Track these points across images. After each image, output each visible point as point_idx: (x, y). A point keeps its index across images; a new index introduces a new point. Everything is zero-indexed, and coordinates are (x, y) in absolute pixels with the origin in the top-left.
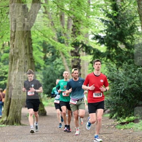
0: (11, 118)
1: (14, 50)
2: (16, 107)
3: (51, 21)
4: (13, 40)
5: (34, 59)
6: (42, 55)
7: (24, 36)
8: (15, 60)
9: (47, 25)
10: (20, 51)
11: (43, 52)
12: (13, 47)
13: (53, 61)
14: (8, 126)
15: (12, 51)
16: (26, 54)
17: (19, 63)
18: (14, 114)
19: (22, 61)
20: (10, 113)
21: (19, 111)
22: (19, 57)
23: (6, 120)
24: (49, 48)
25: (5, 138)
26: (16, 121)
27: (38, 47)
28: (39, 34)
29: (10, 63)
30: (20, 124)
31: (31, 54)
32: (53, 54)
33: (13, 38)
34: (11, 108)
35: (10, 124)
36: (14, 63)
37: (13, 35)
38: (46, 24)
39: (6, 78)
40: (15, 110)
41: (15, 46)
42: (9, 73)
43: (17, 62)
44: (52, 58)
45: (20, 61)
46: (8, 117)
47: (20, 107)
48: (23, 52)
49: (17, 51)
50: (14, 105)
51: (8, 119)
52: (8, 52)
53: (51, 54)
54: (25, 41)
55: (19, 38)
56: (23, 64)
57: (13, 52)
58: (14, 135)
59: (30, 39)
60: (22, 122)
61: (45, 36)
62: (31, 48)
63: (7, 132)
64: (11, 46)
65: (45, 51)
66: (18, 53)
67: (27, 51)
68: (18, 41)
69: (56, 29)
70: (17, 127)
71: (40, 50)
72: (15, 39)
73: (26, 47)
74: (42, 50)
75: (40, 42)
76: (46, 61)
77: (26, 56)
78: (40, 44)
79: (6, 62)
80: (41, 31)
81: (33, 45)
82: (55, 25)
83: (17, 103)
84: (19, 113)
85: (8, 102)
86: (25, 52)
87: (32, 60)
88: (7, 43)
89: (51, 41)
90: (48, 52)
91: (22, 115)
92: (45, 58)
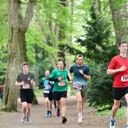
0: (9, 106)
1: (11, 51)
2: (13, 98)
3: (42, 27)
4: (10, 43)
5: (27, 58)
6: (34, 55)
7: (20, 40)
8: (12, 59)
9: (39, 31)
10: (16, 52)
11: (35, 52)
12: (11, 48)
13: (43, 59)
14: (6, 112)
15: (9, 51)
16: (21, 54)
17: (16, 61)
18: (11, 103)
19: (18, 60)
20: (8, 102)
21: (15, 100)
22: (15, 56)
23: (5, 108)
24: (40, 49)
25: (4, 122)
26: (13, 109)
27: (31, 49)
28: (32, 38)
29: (8, 62)
30: (17, 111)
31: (25, 54)
32: (43, 54)
33: (10, 41)
34: (9, 98)
35: (8, 111)
36: (12, 61)
37: (10, 38)
38: (37, 29)
39: (5, 74)
40: (12, 99)
41: (12, 47)
42: (7, 70)
43: (14, 60)
44: (43, 57)
45: (16, 60)
46: (7, 105)
47: (16, 97)
48: (19, 52)
49: (14, 51)
50: (11, 96)
51: (6, 107)
52: (6, 52)
53: (42, 55)
54: (20, 43)
55: (16, 41)
56: (19, 62)
57: (10, 53)
58: (11, 120)
59: (24, 42)
60: (18, 110)
61: (36, 39)
62: (25, 50)
63: (6, 118)
64: (9, 47)
65: (37, 52)
66: (14, 54)
67: (21, 51)
68: (14, 43)
69: (45, 34)
70: (14, 114)
71: (32, 51)
72: (12, 42)
73: (21, 49)
74: (34, 51)
75: (33, 44)
76: (37, 60)
77: (21, 55)
78: (32, 46)
79: (5, 61)
80: (34, 36)
81: (27, 47)
82: (45, 31)
83: (14, 94)
84: (15, 102)
85: (6, 93)
86: (21, 53)
87: (26, 59)
88: (6, 45)
89: (42, 44)
90: (39, 52)
91: (18, 104)
92: (37, 58)
